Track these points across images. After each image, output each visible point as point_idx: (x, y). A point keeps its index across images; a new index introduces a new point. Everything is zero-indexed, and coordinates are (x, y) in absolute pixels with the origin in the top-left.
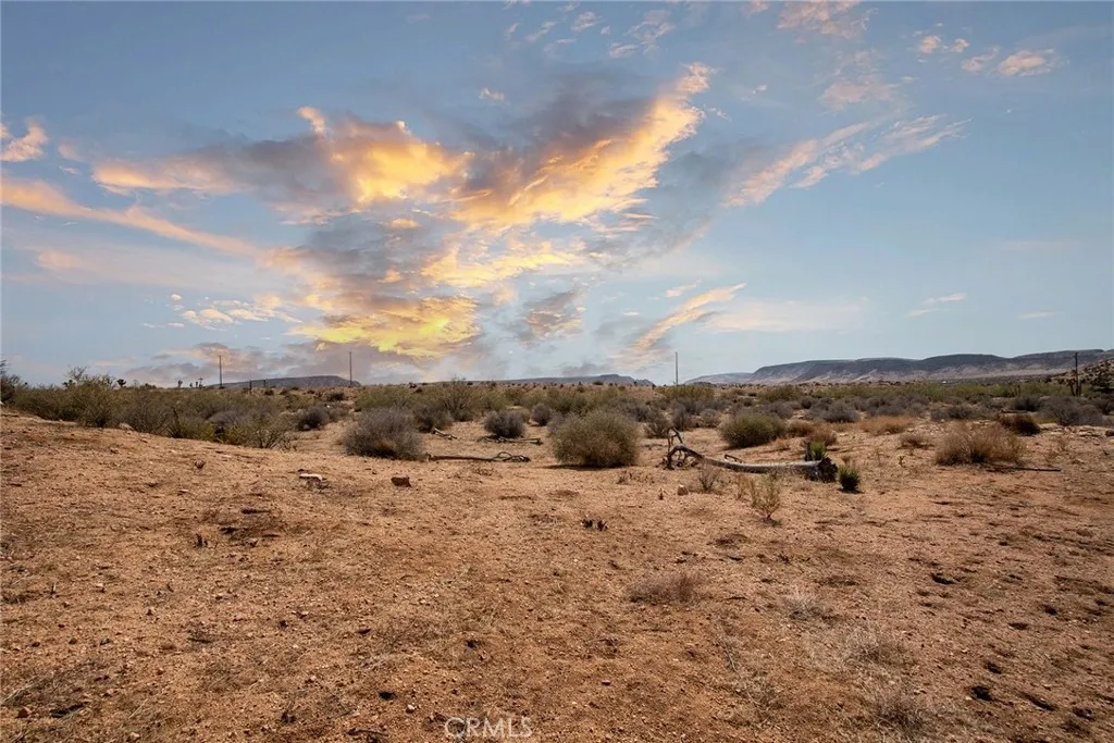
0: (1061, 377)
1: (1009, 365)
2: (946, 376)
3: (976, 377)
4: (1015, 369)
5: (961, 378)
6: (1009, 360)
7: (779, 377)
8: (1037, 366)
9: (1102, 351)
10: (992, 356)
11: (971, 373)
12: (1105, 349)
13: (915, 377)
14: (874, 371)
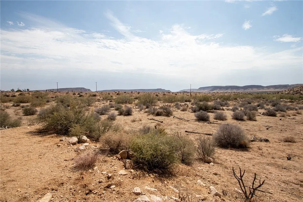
0: (282, 92)
1: (265, 88)
2: (249, 91)
3: (256, 91)
4: (267, 89)
5: (252, 91)
6: (265, 87)
7: (205, 90)
8: (272, 89)
9: (289, 85)
10: (260, 86)
11: (255, 90)
12: (290, 84)
13: (241, 91)
14: (230, 89)
